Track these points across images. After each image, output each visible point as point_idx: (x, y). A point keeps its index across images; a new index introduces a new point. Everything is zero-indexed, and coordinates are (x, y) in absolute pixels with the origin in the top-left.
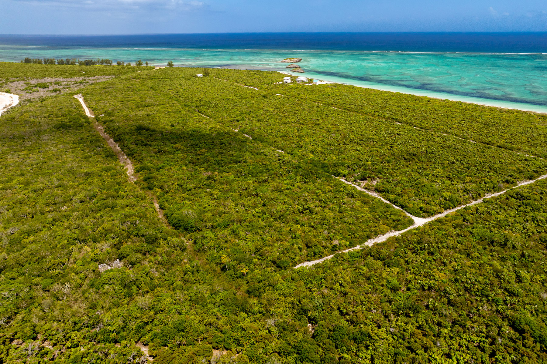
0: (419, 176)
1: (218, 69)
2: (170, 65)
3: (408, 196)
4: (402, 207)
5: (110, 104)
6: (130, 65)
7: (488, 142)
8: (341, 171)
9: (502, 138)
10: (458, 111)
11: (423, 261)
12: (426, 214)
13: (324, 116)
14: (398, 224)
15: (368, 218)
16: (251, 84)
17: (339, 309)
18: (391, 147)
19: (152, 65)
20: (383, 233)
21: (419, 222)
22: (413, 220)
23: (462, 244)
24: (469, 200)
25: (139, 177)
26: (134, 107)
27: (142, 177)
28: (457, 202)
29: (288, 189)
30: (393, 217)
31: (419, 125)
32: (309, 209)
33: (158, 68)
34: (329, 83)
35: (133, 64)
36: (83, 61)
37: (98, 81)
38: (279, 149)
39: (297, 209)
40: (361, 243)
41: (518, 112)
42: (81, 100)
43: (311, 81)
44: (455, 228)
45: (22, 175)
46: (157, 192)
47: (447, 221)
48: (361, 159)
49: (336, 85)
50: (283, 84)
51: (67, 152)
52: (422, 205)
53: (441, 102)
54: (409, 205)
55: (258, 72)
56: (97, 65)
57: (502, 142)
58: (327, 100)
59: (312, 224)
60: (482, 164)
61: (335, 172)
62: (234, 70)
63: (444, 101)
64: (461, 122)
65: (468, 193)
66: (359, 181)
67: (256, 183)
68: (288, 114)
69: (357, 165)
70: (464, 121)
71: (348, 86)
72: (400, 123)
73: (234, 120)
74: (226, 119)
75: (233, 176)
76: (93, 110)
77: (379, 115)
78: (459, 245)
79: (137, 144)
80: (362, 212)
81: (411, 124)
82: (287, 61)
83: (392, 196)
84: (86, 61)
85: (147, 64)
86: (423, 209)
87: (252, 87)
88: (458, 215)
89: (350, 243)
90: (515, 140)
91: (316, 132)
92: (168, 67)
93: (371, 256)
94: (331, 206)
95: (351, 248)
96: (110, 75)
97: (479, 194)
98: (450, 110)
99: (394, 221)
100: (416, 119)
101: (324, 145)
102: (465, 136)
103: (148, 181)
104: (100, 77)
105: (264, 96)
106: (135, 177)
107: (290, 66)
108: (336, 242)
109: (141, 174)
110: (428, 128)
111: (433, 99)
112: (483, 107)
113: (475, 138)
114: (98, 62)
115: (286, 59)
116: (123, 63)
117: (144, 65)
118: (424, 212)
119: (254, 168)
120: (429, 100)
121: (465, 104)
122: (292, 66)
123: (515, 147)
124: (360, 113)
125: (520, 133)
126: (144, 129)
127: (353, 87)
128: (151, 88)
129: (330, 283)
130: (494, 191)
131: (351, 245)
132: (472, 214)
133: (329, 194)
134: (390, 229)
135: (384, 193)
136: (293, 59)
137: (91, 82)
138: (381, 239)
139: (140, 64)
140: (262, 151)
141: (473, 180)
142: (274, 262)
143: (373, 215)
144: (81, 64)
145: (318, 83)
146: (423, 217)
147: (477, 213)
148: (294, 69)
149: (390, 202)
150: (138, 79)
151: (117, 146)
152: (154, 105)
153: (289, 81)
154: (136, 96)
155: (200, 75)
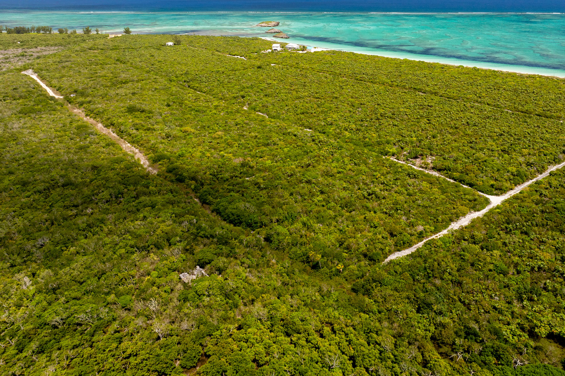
0: (474, 151)
1: (188, 36)
2: (127, 31)
3: (474, 173)
4: (471, 185)
5: (76, 81)
6: (75, 32)
7: (525, 111)
8: (389, 150)
9: (537, 106)
10: (479, 78)
11: (521, 241)
12: (499, 191)
13: (338, 88)
14: (476, 204)
15: (443, 199)
16: (236, 53)
17: (460, 300)
18: (428, 120)
19: (104, 32)
20: (464, 215)
21: (496, 201)
22: (489, 199)
23: (551, 221)
24: (535, 174)
25: (159, 168)
26: (109, 84)
27: (164, 168)
28: (526, 176)
29: (339, 173)
30: (467, 196)
31: (445, 95)
32: (374, 193)
33: (113, 36)
34: (325, 50)
35: (80, 32)
36: (13, 29)
37: (44, 53)
38: (306, 127)
39: (361, 195)
40: (446, 227)
41: (540, 77)
42: (35, 77)
43: (304, 48)
44: (537, 204)
45: (11, 173)
46: (191, 184)
47: (526, 198)
48: (404, 135)
49: (334, 52)
50: (272, 52)
51: (52, 142)
52: (492, 182)
53: (457, 69)
54: (478, 183)
55: (236, 39)
56: (33, 34)
57: (539, 110)
58: (332, 70)
59: (385, 210)
60: (532, 134)
61: (382, 151)
62: (208, 37)
63: (458, 67)
64: (488, 90)
65: (531, 167)
66: (411, 160)
67: (299, 168)
68: (296, 87)
69: (403, 142)
70: (490, 88)
71: (347, 53)
72: (423, 93)
73: (238, 96)
74: (228, 96)
75: (269, 161)
76: (58, 90)
77: (397, 86)
78: (549, 222)
79: (137, 129)
80: (433, 194)
81: (436, 94)
82: (263, 25)
83: (456, 175)
84: (17, 28)
85: (97, 31)
86: (494, 187)
87: (239, 57)
88: (533, 191)
89: (435, 228)
90: (551, 107)
91: (340, 106)
92: (124, 34)
93: (465, 240)
94: (396, 189)
95: (437, 233)
96: (56, 45)
97: (543, 167)
98: (469, 77)
99: (470, 201)
100: (439, 88)
101: (355, 121)
102: (498, 105)
103: (174, 172)
104: (43, 48)
105: (259, 67)
106: (154, 169)
107: (270, 31)
108: (420, 228)
109: (160, 164)
110: (456, 98)
111: (446, 66)
112: (502, 73)
113: (510, 107)
114: (33, 29)
115: (262, 23)
116: (67, 31)
117: (93, 33)
118: (496, 189)
119: (289, 151)
120: (443, 67)
121: (482, 70)
122: (273, 31)
123: (555, 115)
124: (375, 83)
125: (553, 100)
126: (139, 111)
127: (353, 54)
128: (117, 60)
129: (438, 273)
130: (556, 163)
131: (437, 231)
132: (547, 189)
133: (389, 175)
134: (470, 210)
135: (445, 171)
136: (270, 22)
137: (36, 55)
138: (464, 221)
139: (87, 31)
140: (289, 131)
141: (532, 153)
142: (365, 256)
143: (447, 196)
144: (9, 32)
145: (313, 50)
146: (497, 195)
147: (551, 186)
148: (277, 34)
149: (455, 180)
150: (95, 50)
151: (112, 132)
152: (133, 81)
153: (279, 49)
154: (106, 71)
155: (170, 43)
